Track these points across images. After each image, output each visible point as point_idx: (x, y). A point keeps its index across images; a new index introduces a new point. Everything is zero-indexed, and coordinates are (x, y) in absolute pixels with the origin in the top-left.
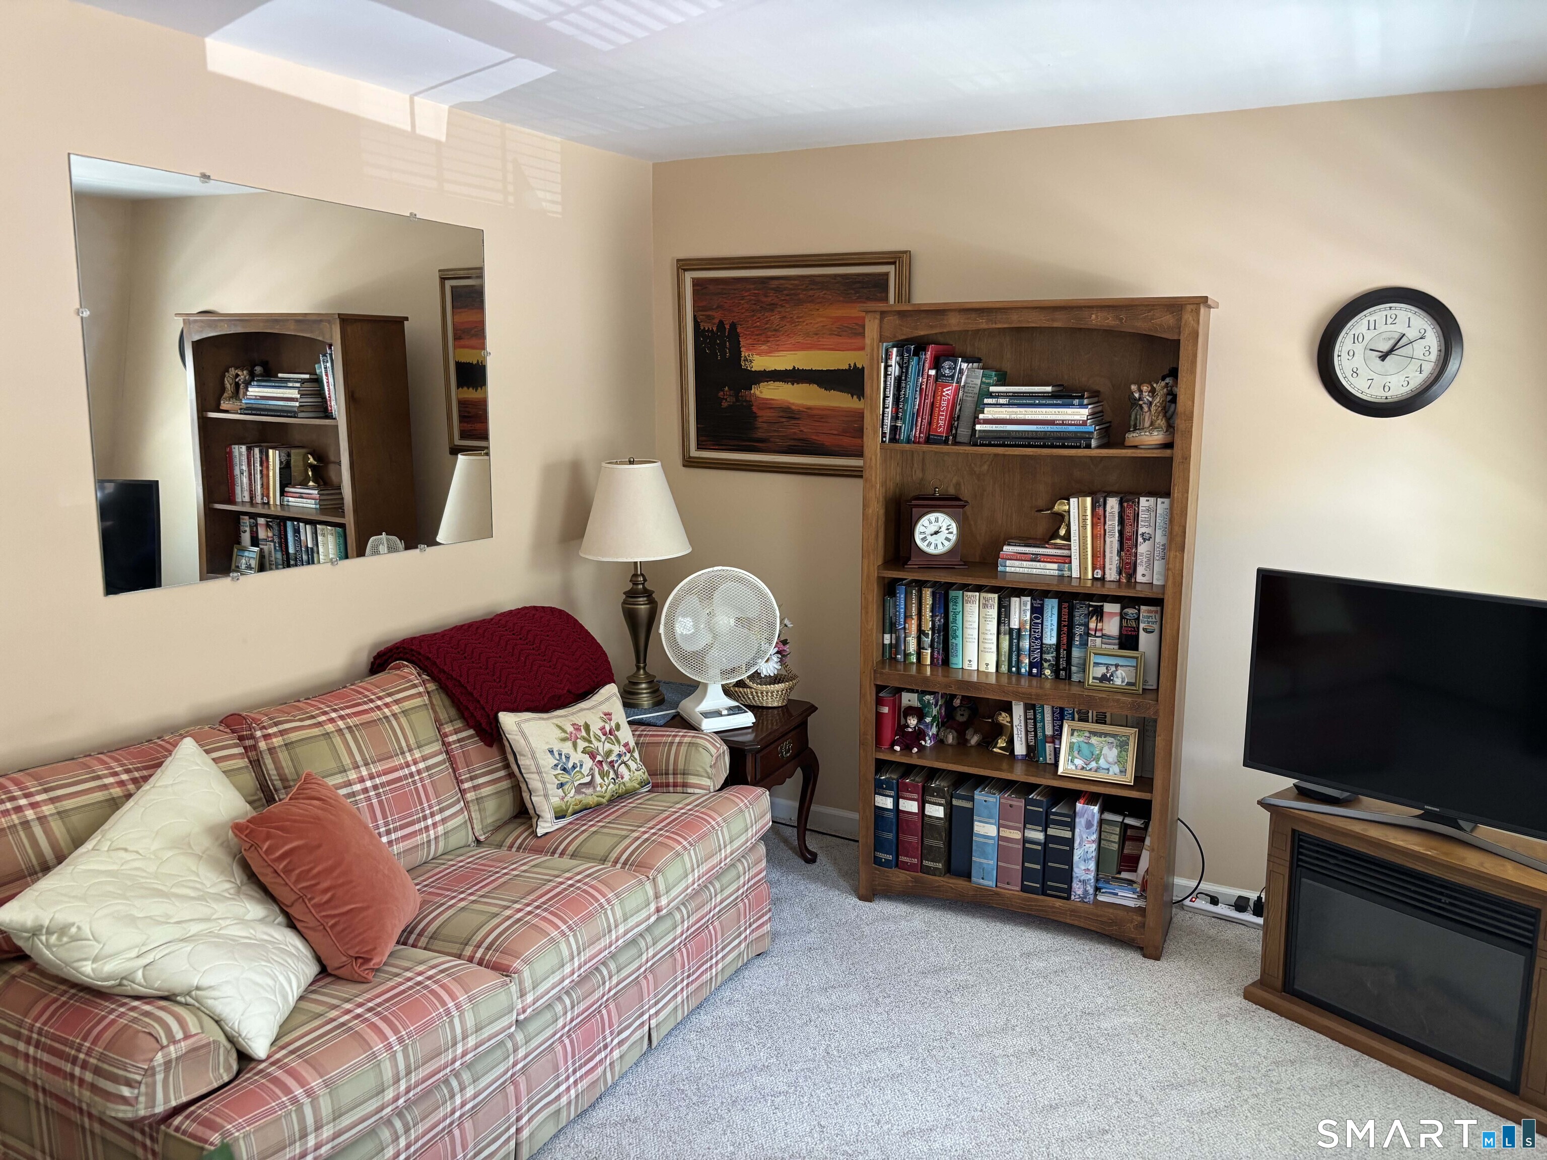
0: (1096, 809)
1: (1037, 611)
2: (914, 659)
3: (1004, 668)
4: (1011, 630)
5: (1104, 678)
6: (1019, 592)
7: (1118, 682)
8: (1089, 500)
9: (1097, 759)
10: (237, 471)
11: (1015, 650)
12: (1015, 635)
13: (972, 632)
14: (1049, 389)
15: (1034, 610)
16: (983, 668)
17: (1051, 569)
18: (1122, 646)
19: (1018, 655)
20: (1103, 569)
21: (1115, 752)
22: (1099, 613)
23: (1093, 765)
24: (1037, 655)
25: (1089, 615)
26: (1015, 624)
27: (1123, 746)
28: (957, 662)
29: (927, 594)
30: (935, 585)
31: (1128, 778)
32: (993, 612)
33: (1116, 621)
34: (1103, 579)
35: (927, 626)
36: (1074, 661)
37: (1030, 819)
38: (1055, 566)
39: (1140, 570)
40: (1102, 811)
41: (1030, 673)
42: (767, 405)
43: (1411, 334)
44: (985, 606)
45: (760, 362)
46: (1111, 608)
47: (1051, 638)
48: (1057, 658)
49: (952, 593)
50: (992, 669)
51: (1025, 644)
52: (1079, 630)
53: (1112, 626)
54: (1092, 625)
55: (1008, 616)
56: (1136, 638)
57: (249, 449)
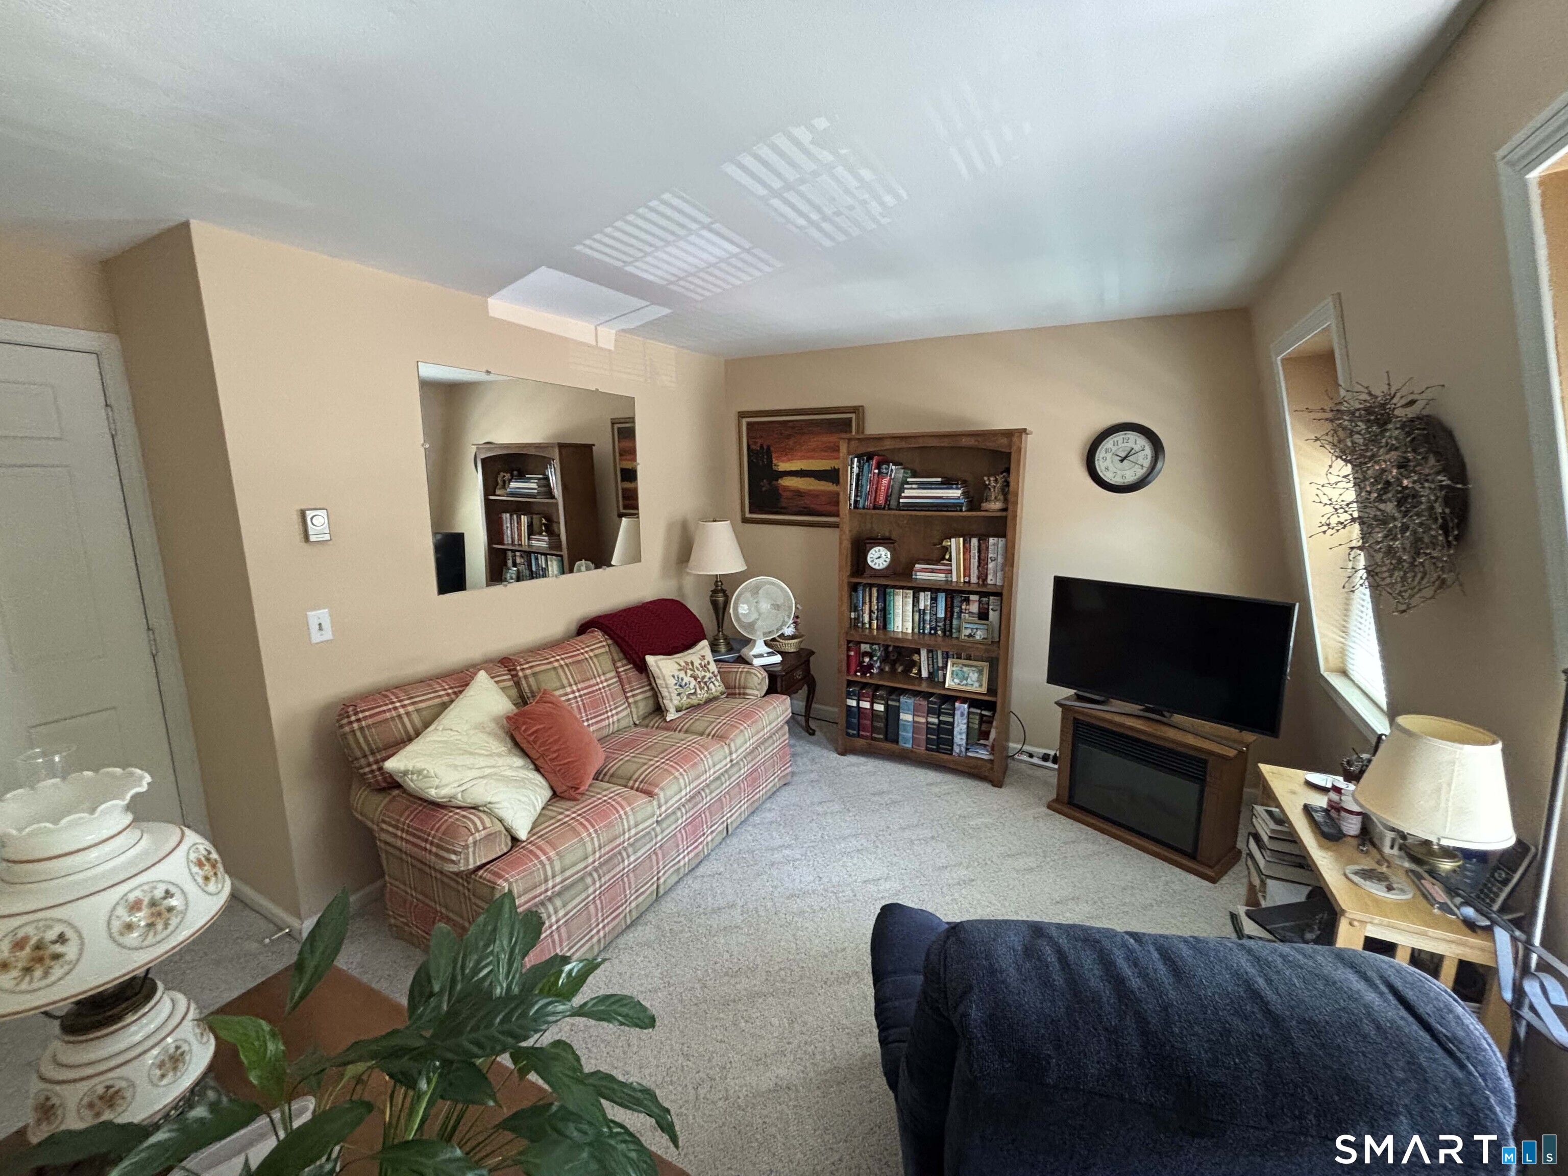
0: (966, 706)
1: (934, 600)
2: (867, 626)
3: (916, 630)
4: (920, 610)
5: (970, 636)
6: (924, 590)
7: (978, 637)
8: (961, 539)
9: (967, 680)
10: (505, 528)
11: (922, 621)
12: (922, 613)
13: (899, 611)
14: (939, 480)
15: (932, 599)
16: (905, 631)
17: (941, 577)
18: (980, 618)
19: (924, 623)
20: (969, 576)
21: (976, 675)
22: (967, 601)
23: (965, 682)
24: (934, 623)
25: (962, 602)
26: (922, 607)
27: (980, 672)
28: (891, 627)
29: (874, 590)
30: (878, 586)
31: (984, 690)
32: (910, 600)
33: (976, 605)
34: (969, 582)
35: (875, 607)
36: (954, 626)
37: (930, 712)
38: (943, 575)
39: (990, 577)
40: (969, 707)
41: (930, 633)
42: (786, 489)
43: (1137, 448)
44: (906, 597)
45: (783, 466)
46: (973, 598)
47: (941, 614)
48: (945, 625)
49: (888, 590)
50: (910, 631)
51: (928, 617)
52: (956, 610)
53: (974, 608)
54: (964, 607)
55: (918, 602)
56: (987, 614)
57: (511, 516)
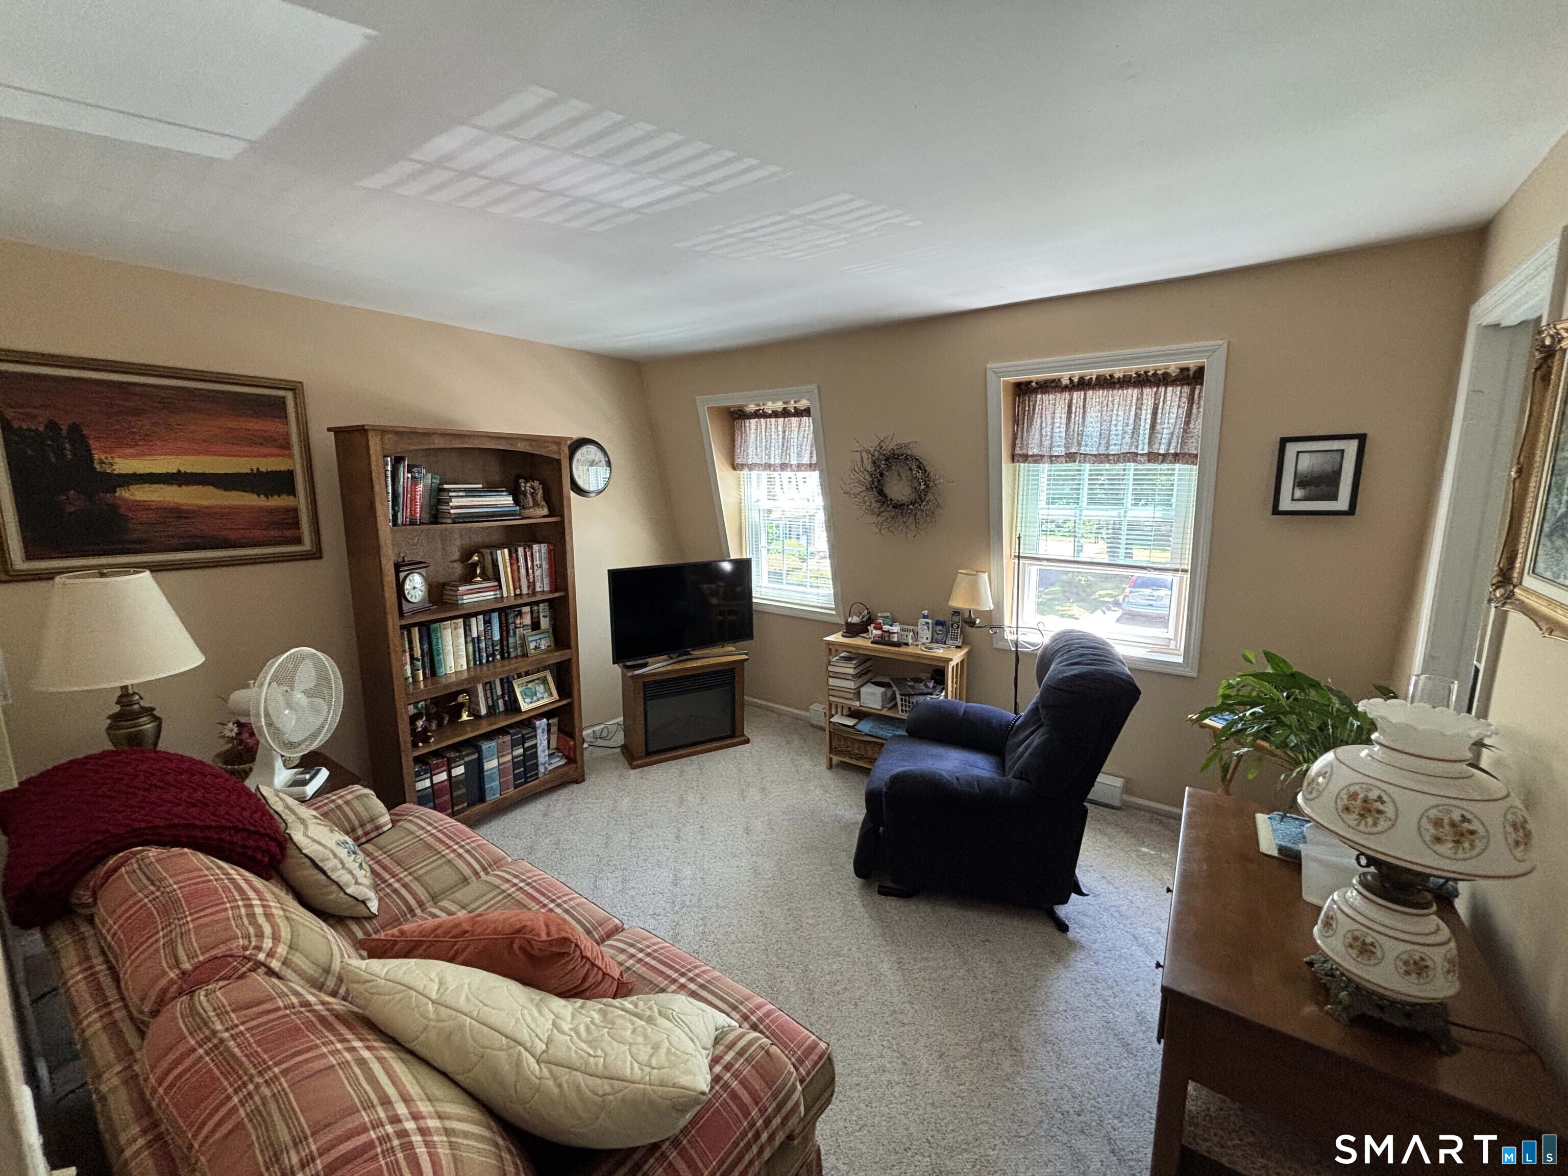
0: (545, 720)
1: (488, 622)
2: (411, 680)
3: (472, 664)
4: (473, 639)
5: (536, 648)
6: (475, 615)
7: (543, 647)
8: (506, 551)
9: (536, 695)
10: (545, 565)
11: (477, 650)
12: (476, 641)
13: (449, 648)
14: (480, 486)
15: (485, 622)
16: (459, 669)
17: (490, 595)
18: (533, 630)
19: (479, 653)
20: (520, 588)
21: (542, 686)
22: (520, 614)
23: (535, 698)
24: (490, 649)
25: (516, 616)
26: (475, 635)
27: (544, 681)
28: (442, 671)
29: (415, 631)
30: (419, 625)
31: (556, 696)
32: (461, 631)
33: (529, 616)
34: (521, 594)
35: (418, 653)
36: (511, 646)
37: (514, 745)
38: (492, 593)
39: (538, 585)
40: (548, 720)
41: (488, 661)
44: (456, 628)
46: (526, 609)
47: (497, 637)
48: (502, 647)
49: (433, 626)
50: (465, 667)
51: (483, 645)
52: (512, 627)
53: (527, 620)
54: (518, 621)
55: (470, 631)
56: (539, 623)
57: (525, 549)
